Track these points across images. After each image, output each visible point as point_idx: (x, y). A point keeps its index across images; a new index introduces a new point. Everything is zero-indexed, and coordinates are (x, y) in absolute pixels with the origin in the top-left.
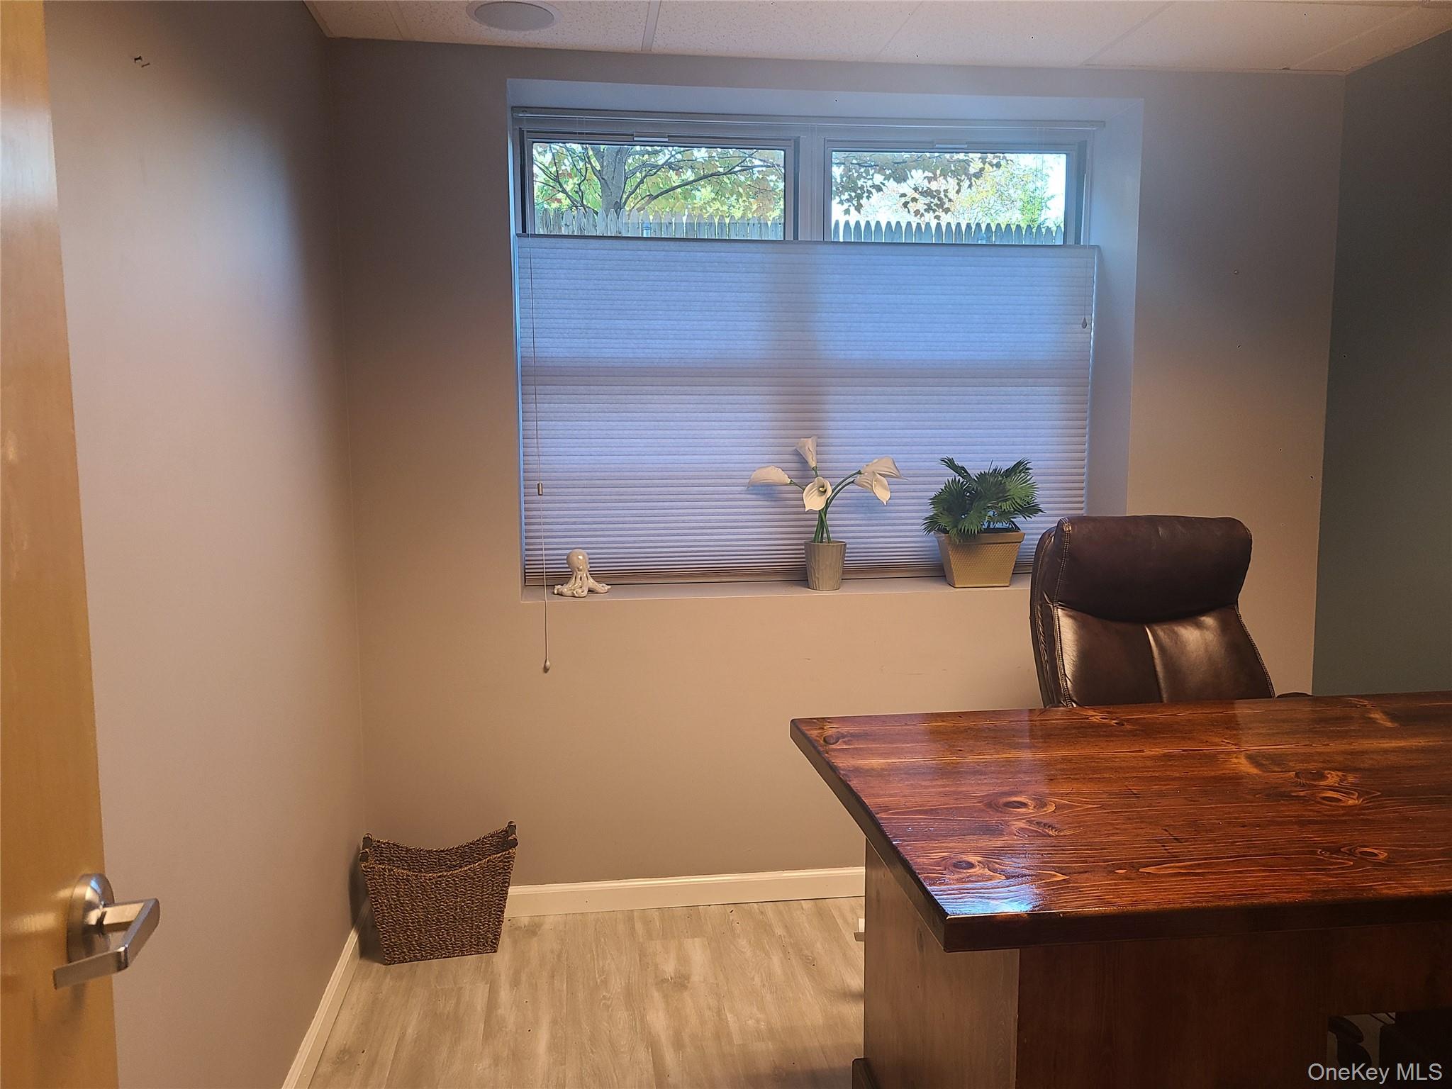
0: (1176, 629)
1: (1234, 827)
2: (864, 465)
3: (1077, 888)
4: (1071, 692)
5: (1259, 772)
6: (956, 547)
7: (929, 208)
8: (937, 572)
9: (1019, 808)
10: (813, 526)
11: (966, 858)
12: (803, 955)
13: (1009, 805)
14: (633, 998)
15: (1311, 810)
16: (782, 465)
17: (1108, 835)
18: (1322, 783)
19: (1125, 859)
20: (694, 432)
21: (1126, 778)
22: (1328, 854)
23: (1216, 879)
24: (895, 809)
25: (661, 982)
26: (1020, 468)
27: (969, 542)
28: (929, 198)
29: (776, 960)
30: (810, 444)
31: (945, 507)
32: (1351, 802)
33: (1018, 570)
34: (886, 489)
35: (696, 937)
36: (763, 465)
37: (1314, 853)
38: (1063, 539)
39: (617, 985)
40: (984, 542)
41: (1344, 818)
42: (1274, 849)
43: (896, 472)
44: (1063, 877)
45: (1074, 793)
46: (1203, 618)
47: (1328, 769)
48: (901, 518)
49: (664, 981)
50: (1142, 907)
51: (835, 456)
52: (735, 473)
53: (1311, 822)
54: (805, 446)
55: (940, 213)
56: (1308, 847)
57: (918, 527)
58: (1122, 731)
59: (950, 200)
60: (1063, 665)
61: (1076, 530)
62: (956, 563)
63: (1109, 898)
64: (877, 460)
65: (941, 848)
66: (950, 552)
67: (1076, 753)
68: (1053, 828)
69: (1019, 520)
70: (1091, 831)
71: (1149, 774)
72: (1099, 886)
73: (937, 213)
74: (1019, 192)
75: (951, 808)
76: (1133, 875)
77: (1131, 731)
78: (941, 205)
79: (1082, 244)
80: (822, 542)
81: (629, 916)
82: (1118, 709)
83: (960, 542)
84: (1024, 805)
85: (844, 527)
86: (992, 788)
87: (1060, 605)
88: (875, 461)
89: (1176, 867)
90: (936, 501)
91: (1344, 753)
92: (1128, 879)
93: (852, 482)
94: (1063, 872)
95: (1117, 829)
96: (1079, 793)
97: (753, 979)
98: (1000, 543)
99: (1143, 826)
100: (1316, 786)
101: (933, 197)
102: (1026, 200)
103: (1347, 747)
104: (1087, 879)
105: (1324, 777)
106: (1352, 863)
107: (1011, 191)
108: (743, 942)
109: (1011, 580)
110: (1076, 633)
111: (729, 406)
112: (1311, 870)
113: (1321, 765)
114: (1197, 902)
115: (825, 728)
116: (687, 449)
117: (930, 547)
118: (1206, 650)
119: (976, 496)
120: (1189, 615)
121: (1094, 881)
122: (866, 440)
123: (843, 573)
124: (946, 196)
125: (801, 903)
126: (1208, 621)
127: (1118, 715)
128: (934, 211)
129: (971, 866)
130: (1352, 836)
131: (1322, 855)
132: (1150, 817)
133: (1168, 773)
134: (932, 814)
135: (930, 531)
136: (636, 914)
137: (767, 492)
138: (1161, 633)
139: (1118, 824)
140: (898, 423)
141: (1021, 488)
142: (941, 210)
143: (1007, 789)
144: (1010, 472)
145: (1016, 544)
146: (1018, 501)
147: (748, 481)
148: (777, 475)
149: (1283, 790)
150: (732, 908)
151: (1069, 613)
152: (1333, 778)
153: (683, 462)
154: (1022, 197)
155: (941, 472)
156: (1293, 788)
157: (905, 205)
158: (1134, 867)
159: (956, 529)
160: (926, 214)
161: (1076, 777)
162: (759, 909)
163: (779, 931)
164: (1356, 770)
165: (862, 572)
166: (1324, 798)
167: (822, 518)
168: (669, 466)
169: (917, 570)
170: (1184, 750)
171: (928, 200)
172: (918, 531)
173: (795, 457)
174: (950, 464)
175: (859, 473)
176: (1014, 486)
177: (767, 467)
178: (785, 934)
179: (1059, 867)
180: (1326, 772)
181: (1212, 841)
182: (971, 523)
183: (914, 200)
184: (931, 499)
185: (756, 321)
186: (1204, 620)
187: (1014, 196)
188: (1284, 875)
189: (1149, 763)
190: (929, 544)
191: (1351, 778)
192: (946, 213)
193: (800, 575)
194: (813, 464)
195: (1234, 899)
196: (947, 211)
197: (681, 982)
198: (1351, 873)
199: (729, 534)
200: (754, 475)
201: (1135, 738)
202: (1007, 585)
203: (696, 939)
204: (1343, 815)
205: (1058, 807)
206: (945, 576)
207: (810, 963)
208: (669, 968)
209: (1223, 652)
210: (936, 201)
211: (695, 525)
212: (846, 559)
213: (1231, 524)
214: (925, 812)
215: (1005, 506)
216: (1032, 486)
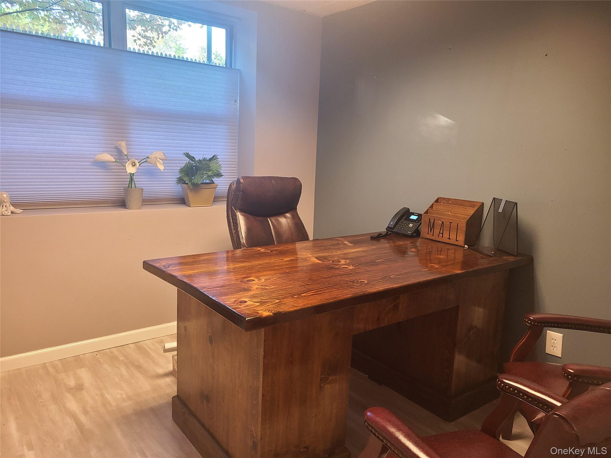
0: (278, 219)
1: (322, 279)
2: (150, 154)
3: (284, 303)
4: (245, 244)
5: (321, 262)
6: (191, 190)
7: (146, 44)
8: (183, 201)
9: (252, 281)
10: (127, 181)
11: (242, 300)
12: (135, 365)
13: (248, 281)
14: (56, 399)
15: (341, 271)
16: (110, 153)
17: (286, 286)
18: (341, 263)
19: (295, 293)
20: (63, 135)
21: (283, 268)
22: (352, 283)
23: (325, 294)
24: (208, 287)
25: (70, 390)
26: (214, 158)
27: (196, 187)
28: (146, 39)
29: (123, 370)
30: (123, 144)
31: (185, 173)
32: (351, 268)
33: (216, 199)
34: (162, 164)
35: (82, 368)
36: (100, 153)
37: (348, 283)
38: (240, 185)
39: (46, 396)
40: (202, 188)
41: (351, 273)
42: (336, 284)
43: (165, 158)
44: (278, 301)
45: (268, 275)
46: (286, 214)
47: (340, 259)
48: (165, 178)
49: (71, 389)
50: (307, 306)
51: (134, 150)
52: (85, 156)
53: (343, 275)
54: (121, 145)
55: (150, 47)
56: (345, 282)
57: (174, 182)
58: (273, 254)
59: (155, 42)
60: (242, 234)
61: (245, 182)
62: (191, 196)
63: (296, 305)
64: (155, 152)
65: (232, 297)
66: (188, 192)
67: (262, 262)
68: (267, 286)
69: (215, 180)
70: (280, 286)
71: (289, 266)
72: (291, 302)
73: (149, 47)
74: (173, 44)
75: (228, 284)
76: (300, 297)
77: (276, 253)
78: (151, 43)
79: (233, 67)
80: (131, 188)
81: (44, 366)
82: (268, 247)
83: (193, 188)
84: (254, 280)
85: (141, 182)
86: (239, 276)
87: (239, 211)
88: (155, 153)
89: (312, 293)
90: (182, 171)
91: (342, 254)
92: (299, 298)
93: (146, 161)
94: (278, 299)
95: (288, 284)
96: (270, 274)
97: (114, 379)
98: (208, 188)
99: (295, 282)
100: (338, 264)
101: (148, 39)
102: (177, 48)
103: (342, 252)
104: (286, 300)
105: (340, 262)
106: (359, 285)
107: (170, 43)
108: (106, 366)
109: (212, 204)
110: (245, 221)
111: (82, 124)
112: (349, 288)
113: (338, 258)
114: (322, 302)
115: (161, 262)
116: (60, 143)
117: (177, 191)
118: (288, 226)
119: (198, 169)
120: (281, 213)
121: (289, 300)
122: (148, 143)
123: (142, 202)
124: (153, 40)
125: (129, 346)
126: (288, 215)
127: (270, 249)
128: (148, 46)
129: (246, 302)
130: (355, 277)
131: (350, 283)
132: (296, 279)
133: (295, 265)
134: (222, 287)
135: (178, 184)
136: (47, 364)
137: (103, 165)
138: (273, 221)
139: (287, 282)
140: (162, 137)
141: (215, 166)
142: (151, 46)
143: (245, 276)
144: (211, 159)
145: (214, 189)
146: (215, 171)
147: (93, 160)
148: (108, 157)
149: (331, 266)
150: (96, 353)
151: (243, 214)
152: (343, 262)
153: (58, 149)
154: (175, 46)
155: (183, 159)
156: (334, 266)
157: (135, 41)
158: (299, 294)
159: (191, 182)
160: (144, 46)
161: (266, 269)
162: (109, 351)
163: (122, 358)
164: (348, 259)
165: (151, 202)
166: (343, 267)
167: (131, 177)
168: (51, 151)
169: (173, 201)
170: (296, 258)
171: (145, 40)
172: (173, 184)
173: (115, 150)
174: (188, 155)
175: (148, 157)
176: (213, 165)
177: (102, 154)
178: (125, 359)
179: (275, 298)
180: (340, 260)
181: (318, 284)
182: (197, 180)
183: (139, 39)
184: (179, 170)
185: (93, 84)
186: (287, 215)
187: (172, 46)
188: (343, 290)
189: (287, 263)
190: (178, 190)
191: (348, 261)
192: (154, 48)
193: (122, 204)
194: (126, 153)
195: (332, 299)
196: (154, 47)
197: (80, 388)
198: (360, 287)
199: (84, 185)
200: (96, 157)
201: (278, 256)
202: (211, 205)
203: (82, 369)
204: (350, 272)
205: (266, 280)
206: (185, 203)
207: (139, 367)
208: (72, 383)
209: (294, 226)
210: (149, 41)
211: (66, 180)
212: (143, 196)
213: (295, 180)
214: (220, 287)
215: (210, 173)
216: (220, 165)
